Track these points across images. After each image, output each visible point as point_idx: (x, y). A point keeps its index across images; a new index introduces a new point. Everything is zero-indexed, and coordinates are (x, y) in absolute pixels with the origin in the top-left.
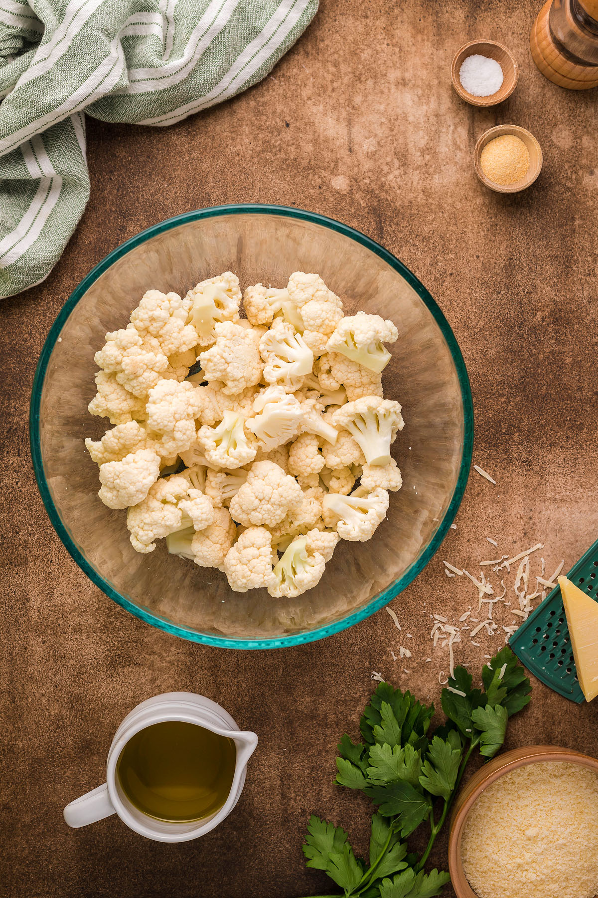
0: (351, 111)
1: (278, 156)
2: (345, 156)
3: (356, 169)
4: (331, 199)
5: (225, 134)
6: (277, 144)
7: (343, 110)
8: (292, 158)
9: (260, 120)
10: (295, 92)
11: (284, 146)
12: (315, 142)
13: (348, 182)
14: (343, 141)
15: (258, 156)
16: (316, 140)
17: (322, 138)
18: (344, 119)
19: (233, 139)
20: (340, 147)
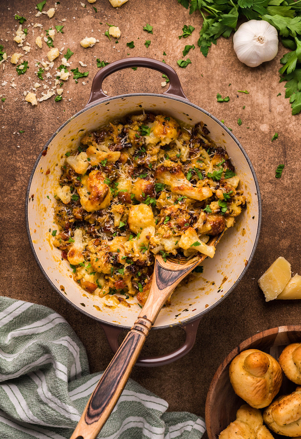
0: (271, 90)
1: (233, 113)
2: (267, 114)
3: (273, 121)
4: (260, 136)
5: (205, 100)
6: (232, 106)
7: (267, 89)
8: (240, 114)
9: (224, 93)
10: (242, 80)
11: (236, 107)
12: (252, 106)
13: (268, 127)
14: (266, 106)
15: (222, 112)
16: (252, 105)
17: (255, 104)
18: (267, 94)
19: (209, 103)
20: (265, 109)
